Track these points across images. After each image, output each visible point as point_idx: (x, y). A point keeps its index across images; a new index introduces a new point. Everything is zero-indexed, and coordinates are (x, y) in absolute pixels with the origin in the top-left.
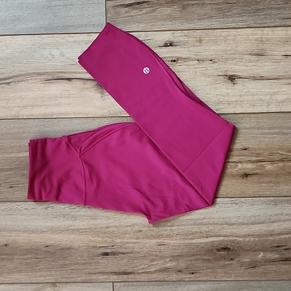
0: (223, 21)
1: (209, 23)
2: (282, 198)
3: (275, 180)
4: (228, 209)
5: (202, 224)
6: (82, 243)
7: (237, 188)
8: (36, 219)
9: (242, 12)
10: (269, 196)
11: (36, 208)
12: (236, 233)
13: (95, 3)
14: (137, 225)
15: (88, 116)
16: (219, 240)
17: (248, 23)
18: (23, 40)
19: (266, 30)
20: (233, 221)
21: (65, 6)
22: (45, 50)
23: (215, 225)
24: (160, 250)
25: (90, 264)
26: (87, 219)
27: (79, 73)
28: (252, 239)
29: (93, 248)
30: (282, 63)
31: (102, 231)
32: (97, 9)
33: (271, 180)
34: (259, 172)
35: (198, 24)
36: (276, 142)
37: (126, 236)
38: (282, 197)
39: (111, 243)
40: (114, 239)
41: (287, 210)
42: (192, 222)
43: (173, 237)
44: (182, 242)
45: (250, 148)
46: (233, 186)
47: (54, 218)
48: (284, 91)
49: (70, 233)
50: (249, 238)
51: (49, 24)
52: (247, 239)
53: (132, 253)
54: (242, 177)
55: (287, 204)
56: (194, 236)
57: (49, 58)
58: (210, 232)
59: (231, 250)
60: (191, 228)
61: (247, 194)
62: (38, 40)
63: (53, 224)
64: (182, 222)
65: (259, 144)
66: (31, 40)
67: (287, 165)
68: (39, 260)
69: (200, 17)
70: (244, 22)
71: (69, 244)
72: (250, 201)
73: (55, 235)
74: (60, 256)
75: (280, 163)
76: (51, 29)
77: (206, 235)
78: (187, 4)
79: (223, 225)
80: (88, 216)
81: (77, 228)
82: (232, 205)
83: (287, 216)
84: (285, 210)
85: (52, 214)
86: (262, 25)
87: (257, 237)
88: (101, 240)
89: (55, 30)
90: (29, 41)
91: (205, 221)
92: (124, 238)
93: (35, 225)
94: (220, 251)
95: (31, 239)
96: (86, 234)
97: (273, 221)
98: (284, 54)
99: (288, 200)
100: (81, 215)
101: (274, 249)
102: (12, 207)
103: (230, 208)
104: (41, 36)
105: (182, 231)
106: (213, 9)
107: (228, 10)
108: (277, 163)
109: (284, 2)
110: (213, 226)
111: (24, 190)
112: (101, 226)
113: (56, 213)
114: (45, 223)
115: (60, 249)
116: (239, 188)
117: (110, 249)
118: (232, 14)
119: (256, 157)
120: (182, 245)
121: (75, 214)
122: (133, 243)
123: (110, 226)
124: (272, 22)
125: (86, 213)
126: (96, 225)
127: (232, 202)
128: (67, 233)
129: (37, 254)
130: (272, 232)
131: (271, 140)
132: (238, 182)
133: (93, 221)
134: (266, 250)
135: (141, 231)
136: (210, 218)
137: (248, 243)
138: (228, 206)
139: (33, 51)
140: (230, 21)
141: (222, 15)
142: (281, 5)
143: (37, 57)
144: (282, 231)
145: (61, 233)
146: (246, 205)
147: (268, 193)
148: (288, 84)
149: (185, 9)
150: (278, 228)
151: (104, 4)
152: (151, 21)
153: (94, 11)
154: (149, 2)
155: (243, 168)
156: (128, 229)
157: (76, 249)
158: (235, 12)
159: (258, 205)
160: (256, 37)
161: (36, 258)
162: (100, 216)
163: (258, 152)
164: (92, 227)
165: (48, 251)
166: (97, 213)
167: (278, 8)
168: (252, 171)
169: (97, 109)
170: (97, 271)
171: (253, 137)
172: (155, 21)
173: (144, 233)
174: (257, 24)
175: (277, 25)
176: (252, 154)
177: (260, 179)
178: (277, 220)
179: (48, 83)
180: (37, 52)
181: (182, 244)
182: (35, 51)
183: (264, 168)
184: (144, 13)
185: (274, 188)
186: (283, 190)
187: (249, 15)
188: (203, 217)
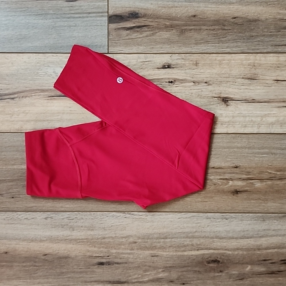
0: (218, 46)
2: (270, 214)
3: (263, 197)
4: (218, 223)
5: (193, 237)
6: (79, 253)
7: (228, 204)
8: (36, 228)
9: (236, 38)
10: (258, 212)
11: (36, 218)
12: (226, 246)
13: (98, 25)
14: (131, 237)
16: (209, 253)
17: (242, 49)
18: (29, 58)
20: (223, 235)
21: (69, 27)
22: (49, 68)
23: (206, 239)
24: (153, 261)
25: (86, 272)
26: (84, 230)
28: (241, 253)
29: (90, 257)
30: (273, 87)
31: (99, 242)
32: (100, 31)
33: (260, 198)
34: (249, 189)
35: (195, 48)
36: (266, 162)
37: (121, 247)
38: (270, 213)
39: (107, 253)
40: (109, 249)
41: (274, 226)
42: (184, 235)
43: (166, 249)
44: (175, 254)
45: (241, 166)
46: (224, 202)
47: (52, 228)
48: (274, 114)
49: (68, 242)
50: (237, 251)
51: (54, 44)
52: (236, 253)
53: (126, 263)
54: (233, 194)
55: (274, 220)
56: (185, 248)
57: (53, 76)
58: (201, 245)
59: (221, 262)
60: (183, 241)
61: (237, 210)
62: (42, 58)
63: (52, 234)
64: (175, 234)
65: (249, 162)
66: (36, 58)
67: (276, 183)
68: (38, 267)
69: (197, 42)
70: (238, 48)
71: (67, 254)
72: (239, 216)
73: (53, 244)
74: (58, 265)
75: (269, 181)
76: (56, 48)
77: (197, 247)
78: (185, 29)
79: (214, 238)
80: (85, 227)
81: (74, 238)
82: (222, 220)
83: (274, 232)
84: (273, 226)
85: (51, 224)
86: (255, 50)
87: (246, 251)
88: (98, 250)
89: (59, 49)
90: (34, 59)
91: (197, 234)
92: (119, 249)
93: (34, 234)
94: (210, 263)
95: (31, 248)
96: (83, 244)
97: (261, 236)
98: (275, 78)
99: (275, 217)
100: (79, 226)
101: (260, 263)
102: (13, 217)
103: (220, 223)
104: (46, 55)
105: (174, 243)
106: (210, 34)
107: (224, 36)
108: (266, 182)
109: (276, 30)
110: (204, 240)
111: (25, 200)
112: (97, 237)
113: (55, 223)
114: (44, 233)
115: (58, 258)
116: (229, 204)
117: (105, 258)
118: (227, 40)
119: (246, 175)
120: (175, 257)
121: (73, 225)
122: (127, 253)
123: (106, 237)
125: (83, 224)
126: (93, 236)
127: (223, 217)
128: (65, 243)
129: (35, 262)
130: (260, 246)
131: (261, 159)
132: (229, 198)
133: (90, 231)
134: (253, 263)
135: (135, 243)
136: (201, 231)
137: (237, 256)
138: (219, 221)
139: (38, 68)
140: (225, 46)
141: (217, 40)
142: (274, 32)
143: (41, 75)
144: (269, 246)
145: (59, 242)
146: (236, 220)
147: (257, 209)
148: (278, 107)
149: (183, 33)
150: (266, 242)
151: (107, 27)
152: (150, 44)
153: (96, 33)
154: (149, 26)
155: (234, 185)
156: (124, 240)
157: (73, 259)
158: (230, 38)
159: (247, 220)
160: (249, 62)
161: (35, 266)
162: (96, 227)
163: (248, 170)
164: (89, 237)
165: (46, 259)
166: (95, 224)
167: (271, 36)
168: (243, 188)
170: (92, 279)
171: (244, 156)
172: (154, 44)
173: (138, 244)
174: (250, 50)
175: (269, 51)
176: (243, 172)
177: (250, 196)
178: (265, 235)
179: (51, 99)
180: (42, 70)
181: (175, 255)
182: (39, 69)
183: (254, 186)
184: (144, 36)
185: (263, 204)
186: (271, 207)
187: (243, 41)
188: (194, 230)
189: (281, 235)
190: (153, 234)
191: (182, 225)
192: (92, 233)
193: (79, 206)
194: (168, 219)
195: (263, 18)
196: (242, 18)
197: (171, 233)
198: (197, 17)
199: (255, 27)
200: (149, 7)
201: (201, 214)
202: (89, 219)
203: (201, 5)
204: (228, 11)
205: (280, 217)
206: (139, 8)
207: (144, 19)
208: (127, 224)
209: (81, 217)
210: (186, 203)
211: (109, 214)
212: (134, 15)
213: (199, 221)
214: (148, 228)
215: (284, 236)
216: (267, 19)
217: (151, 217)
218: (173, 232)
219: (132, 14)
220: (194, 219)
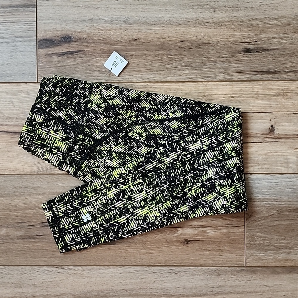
0: (163, 74)
1: (148, 76)
2: (226, 268)
3: (218, 248)
4: (166, 278)
5: (138, 295)
9: (183, 64)
10: (211, 265)
13: (26, 51)
14: (66, 295)
15: (14, 172)
17: (190, 77)
19: (209, 85)
20: (171, 292)
23: (152, 297)
26: (11, 287)
27: (6, 125)
32: (27, 57)
33: (214, 248)
34: (201, 239)
35: (136, 77)
38: (226, 266)
41: (231, 281)
42: (127, 293)
46: (172, 254)
54: (182, 244)
55: (231, 275)
61: (188, 262)
64: (117, 292)
67: (232, 232)
69: (139, 69)
70: (186, 76)
72: (190, 270)
75: (224, 229)
78: (125, 55)
79: (161, 296)
80: (12, 284)
82: (171, 274)
83: (230, 288)
84: (229, 281)
86: (206, 79)
91: (141, 292)
97: (216, 294)
99: (232, 270)
100: (5, 283)
103: (169, 278)
106: (153, 61)
107: (169, 62)
108: (220, 229)
109: (230, 55)
112: (26, 295)
116: (179, 256)
118: (173, 67)
119: (198, 222)
123: (36, 295)
124: (217, 76)
125: (10, 280)
126: (21, 294)
127: (171, 271)
132: (178, 249)
133: (18, 289)
136: (147, 288)
138: (167, 276)
140: (171, 74)
141: (162, 67)
142: (226, 57)
146: (186, 275)
147: (210, 262)
151: (35, 52)
152: (86, 72)
153: (24, 59)
154: (84, 52)
155: (184, 234)
158: (176, 64)
159: (199, 275)
160: (199, 91)
162: (25, 284)
164: (17, 295)
166: (23, 280)
167: (224, 62)
168: (194, 237)
169: (25, 165)
172: (90, 72)
174: (199, 78)
175: (221, 79)
177: (202, 246)
178: (220, 292)
183: (206, 235)
184: (79, 62)
185: (217, 256)
186: (227, 259)
187: (192, 68)
188: (139, 287)
189: (239, 292)
190: (91, 291)
191: (125, 281)
192: (20, 290)
193: (5, 260)
194: (109, 273)
195: (214, 41)
196: (190, 41)
197: (111, 290)
198: (138, 41)
199: (205, 51)
200: (83, 30)
201: (147, 268)
202: (17, 274)
203: (143, 27)
204: (174, 33)
205: (238, 272)
206: (72, 31)
207: (78, 44)
208: (61, 281)
209: (8, 272)
210: (128, 256)
211: (39, 269)
212: (67, 39)
213: (144, 277)
214: (85, 285)
215: (243, 293)
216: (218, 43)
217: (88, 271)
218: (114, 289)
219: (64, 38)
220: (138, 274)
